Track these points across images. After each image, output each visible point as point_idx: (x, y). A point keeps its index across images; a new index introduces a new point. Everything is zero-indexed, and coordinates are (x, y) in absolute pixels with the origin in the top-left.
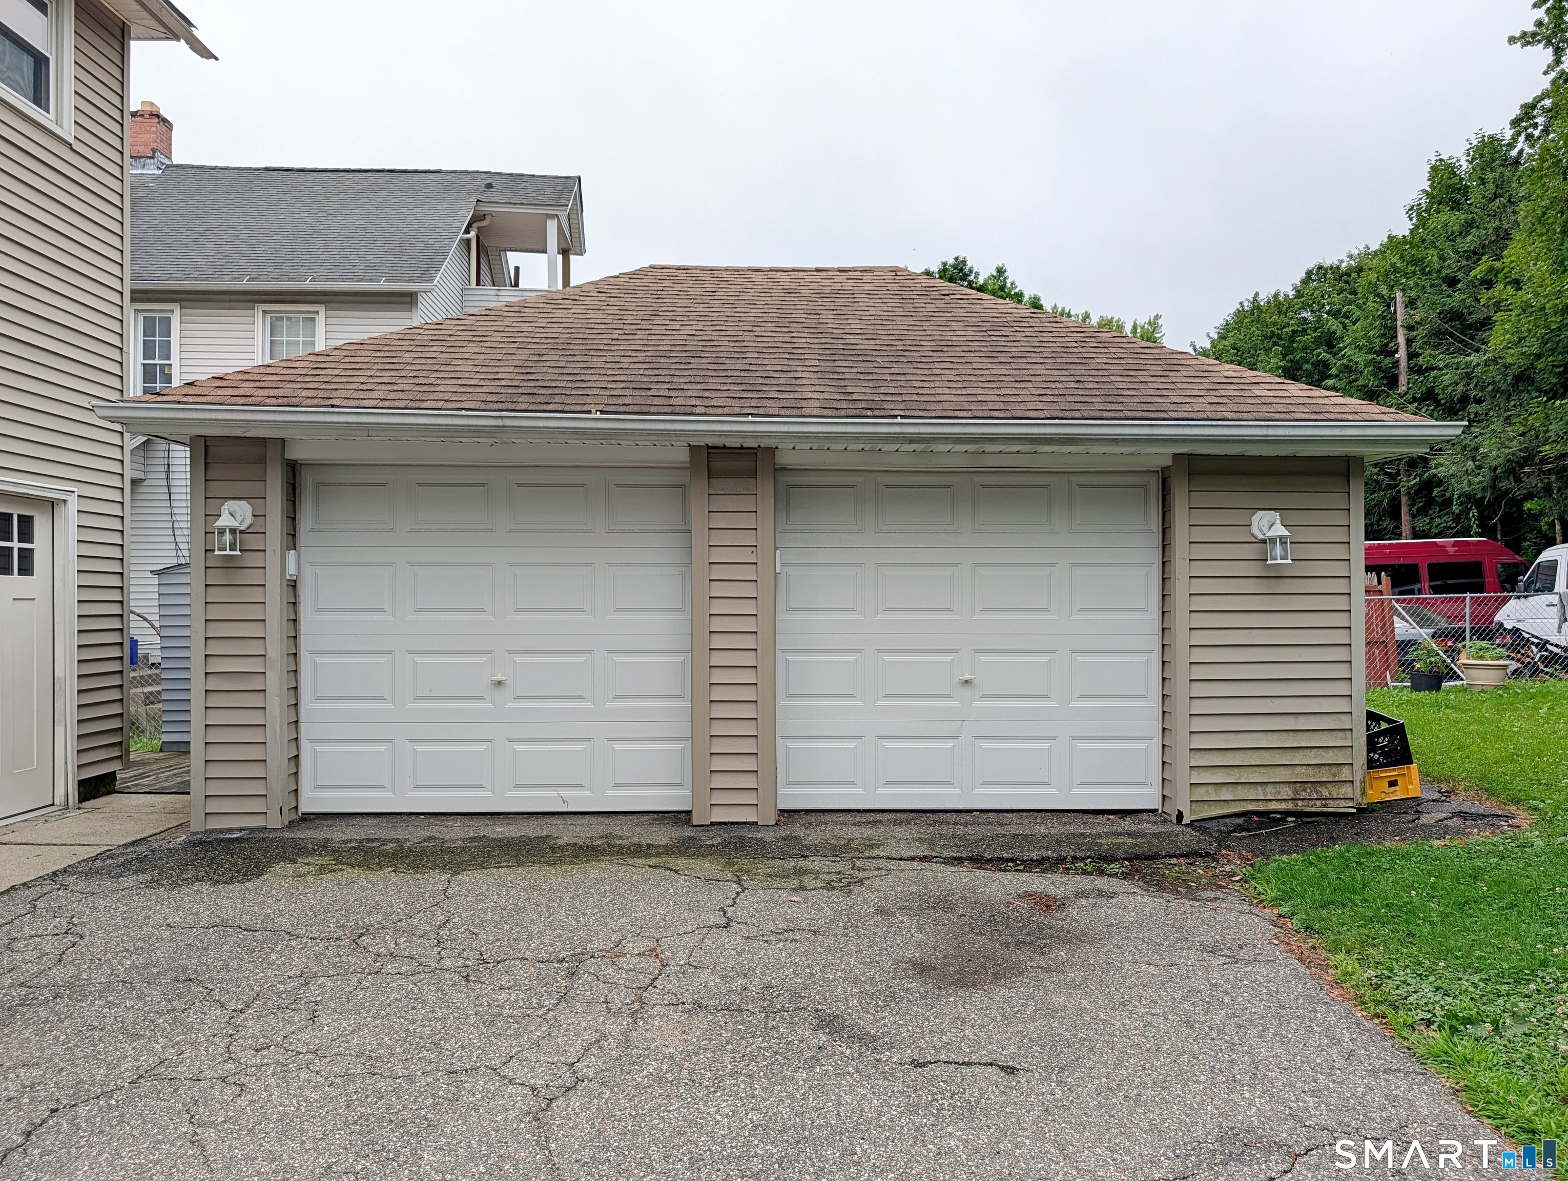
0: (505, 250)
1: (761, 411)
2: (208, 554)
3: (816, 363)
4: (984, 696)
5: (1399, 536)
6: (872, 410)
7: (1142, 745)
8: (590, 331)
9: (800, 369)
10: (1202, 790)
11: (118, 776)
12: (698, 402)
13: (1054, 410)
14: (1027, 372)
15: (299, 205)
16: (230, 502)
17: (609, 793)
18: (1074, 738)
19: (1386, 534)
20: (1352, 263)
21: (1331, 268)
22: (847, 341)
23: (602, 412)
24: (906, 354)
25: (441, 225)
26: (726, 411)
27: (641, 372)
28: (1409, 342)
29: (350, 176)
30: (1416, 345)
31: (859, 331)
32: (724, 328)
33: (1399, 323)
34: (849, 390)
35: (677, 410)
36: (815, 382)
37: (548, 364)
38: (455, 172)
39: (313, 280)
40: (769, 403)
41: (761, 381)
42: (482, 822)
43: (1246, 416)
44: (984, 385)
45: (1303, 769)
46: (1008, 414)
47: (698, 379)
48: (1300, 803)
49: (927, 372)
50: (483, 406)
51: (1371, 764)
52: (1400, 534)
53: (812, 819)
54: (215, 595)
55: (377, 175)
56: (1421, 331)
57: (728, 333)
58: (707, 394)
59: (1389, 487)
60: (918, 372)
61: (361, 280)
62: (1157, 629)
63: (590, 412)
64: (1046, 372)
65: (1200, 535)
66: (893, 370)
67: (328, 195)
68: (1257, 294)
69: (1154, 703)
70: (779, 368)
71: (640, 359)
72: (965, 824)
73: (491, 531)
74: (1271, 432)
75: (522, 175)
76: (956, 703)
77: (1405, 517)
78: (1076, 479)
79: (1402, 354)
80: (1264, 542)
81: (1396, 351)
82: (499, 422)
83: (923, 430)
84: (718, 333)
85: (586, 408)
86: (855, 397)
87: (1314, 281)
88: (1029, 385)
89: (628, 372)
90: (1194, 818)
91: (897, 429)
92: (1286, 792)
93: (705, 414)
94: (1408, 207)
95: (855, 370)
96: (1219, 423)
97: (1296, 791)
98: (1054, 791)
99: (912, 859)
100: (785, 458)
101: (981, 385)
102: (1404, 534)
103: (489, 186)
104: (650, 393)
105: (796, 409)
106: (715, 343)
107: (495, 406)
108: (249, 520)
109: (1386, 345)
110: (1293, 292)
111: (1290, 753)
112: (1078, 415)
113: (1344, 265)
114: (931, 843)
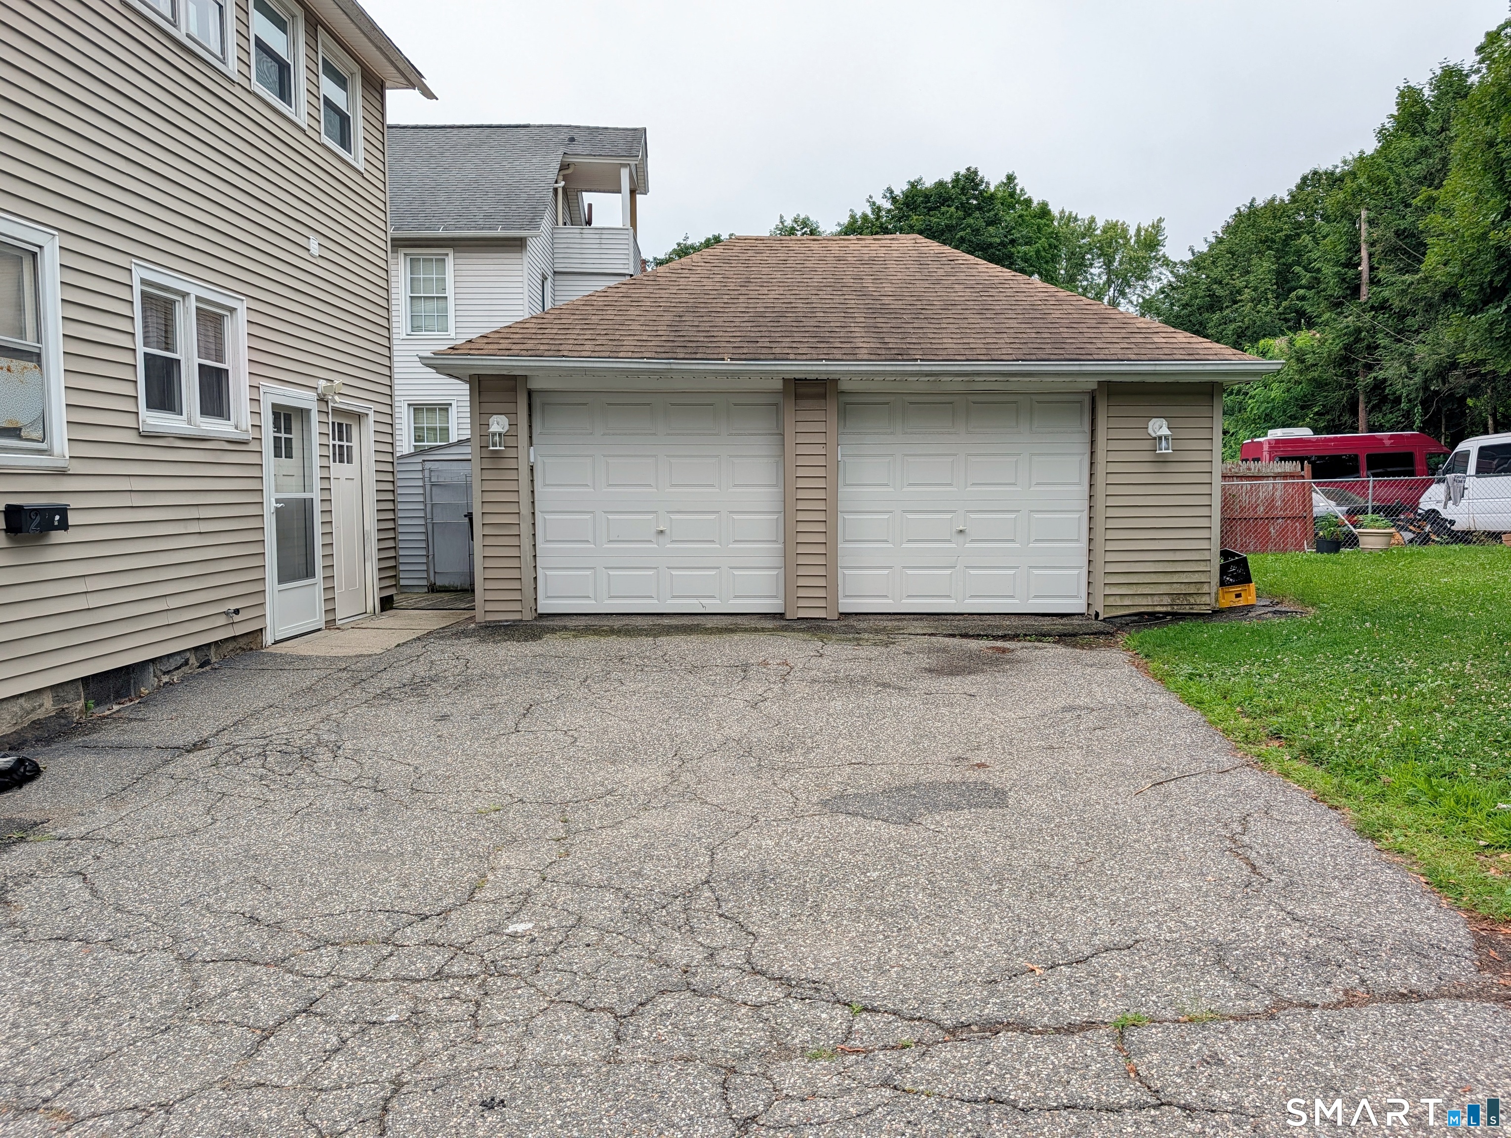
0: (582, 191)
1: (831, 357)
2: (483, 449)
3: (863, 320)
4: (972, 541)
5: (1356, 430)
6: (901, 355)
7: (1076, 572)
8: (707, 297)
9: (852, 325)
10: (1112, 599)
11: (395, 598)
12: (789, 351)
13: (1019, 354)
14: (1003, 325)
15: (419, 160)
16: (495, 416)
17: (731, 602)
18: (1031, 567)
19: (1345, 428)
20: (1346, 168)
21: (1326, 173)
22: (883, 302)
23: (732, 359)
24: (923, 311)
25: (537, 177)
26: (808, 357)
27: (749, 329)
28: (1370, 255)
29: (455, 131)
30: (1375, 260)
31: (891, 293)
32: (797, 292)
33: (1363, 238)
34: (887, 340)
35: (778, 356)
36: (864, 334)
37: (687, 323)
38: (541, 126)
39: (445, 229)
40: (835, 351)
41: (828, 334)
42: (654, 618)
43: (1143, 357)
44: (975, 336)
45: (1178, 586)
46: (990, 358)
47: (787, 334)
48: (1175, 607)
49: (937, 326)
50: (656, 356)
51: (1223, 584)
52: (1357, 429)
53: (861, 617)
54: (487, 475)
55: (478, 130)
56: (1379, 248)
57: (801, 297)
58: (794, 345)
59: (1349, 386)
60: (932, 326)
61: (482, 229)
62: (1087, 497)
63: (723, 359)
64: (1017, 325)
65: (1114, 434)
66: (915, 325)
67: (441, 150)
68: (1254, 200)
69: (1084, 544)
70: (839, 324)
71: (746, 319)
72: (959, 620)
73: (655, 434)
74: (1158, 368)
75: (598, 128)
76: (954, 545)
77: (1362, 414)
78: (1034, 397)
79: (1364, 267)
80: (1155, 439)
81: (1359, 264)
82: (668, 367)
83: (934, 368)
84: (794, 297)
85: (720, 356)
86: (891, 346)
87: (1309, 186)
88: (1005, 335)
89: (741, 329)
90: (1106, 616)
91: (917, 368)
92: (1167, 600)
93: (795, 360)
94: (1377, 130)
95: (889, 325)
96: (1126, 362)
97: (1173, 600)
98: (1017, 601)
99: (925, 635)
100: (844, 386)
101: (973, 336)
102: (1360, 429)
103: (572, 140)
104: (758, 345)
105: (852, 355)
106: (793, 305)
107: (664, 355)
108: (507, 428)
109: (1351, 258)
110: (1289, 197)
111: (1169, 576)
112: (1034, 357)
113: (1338, 170)
114: (937, 628)
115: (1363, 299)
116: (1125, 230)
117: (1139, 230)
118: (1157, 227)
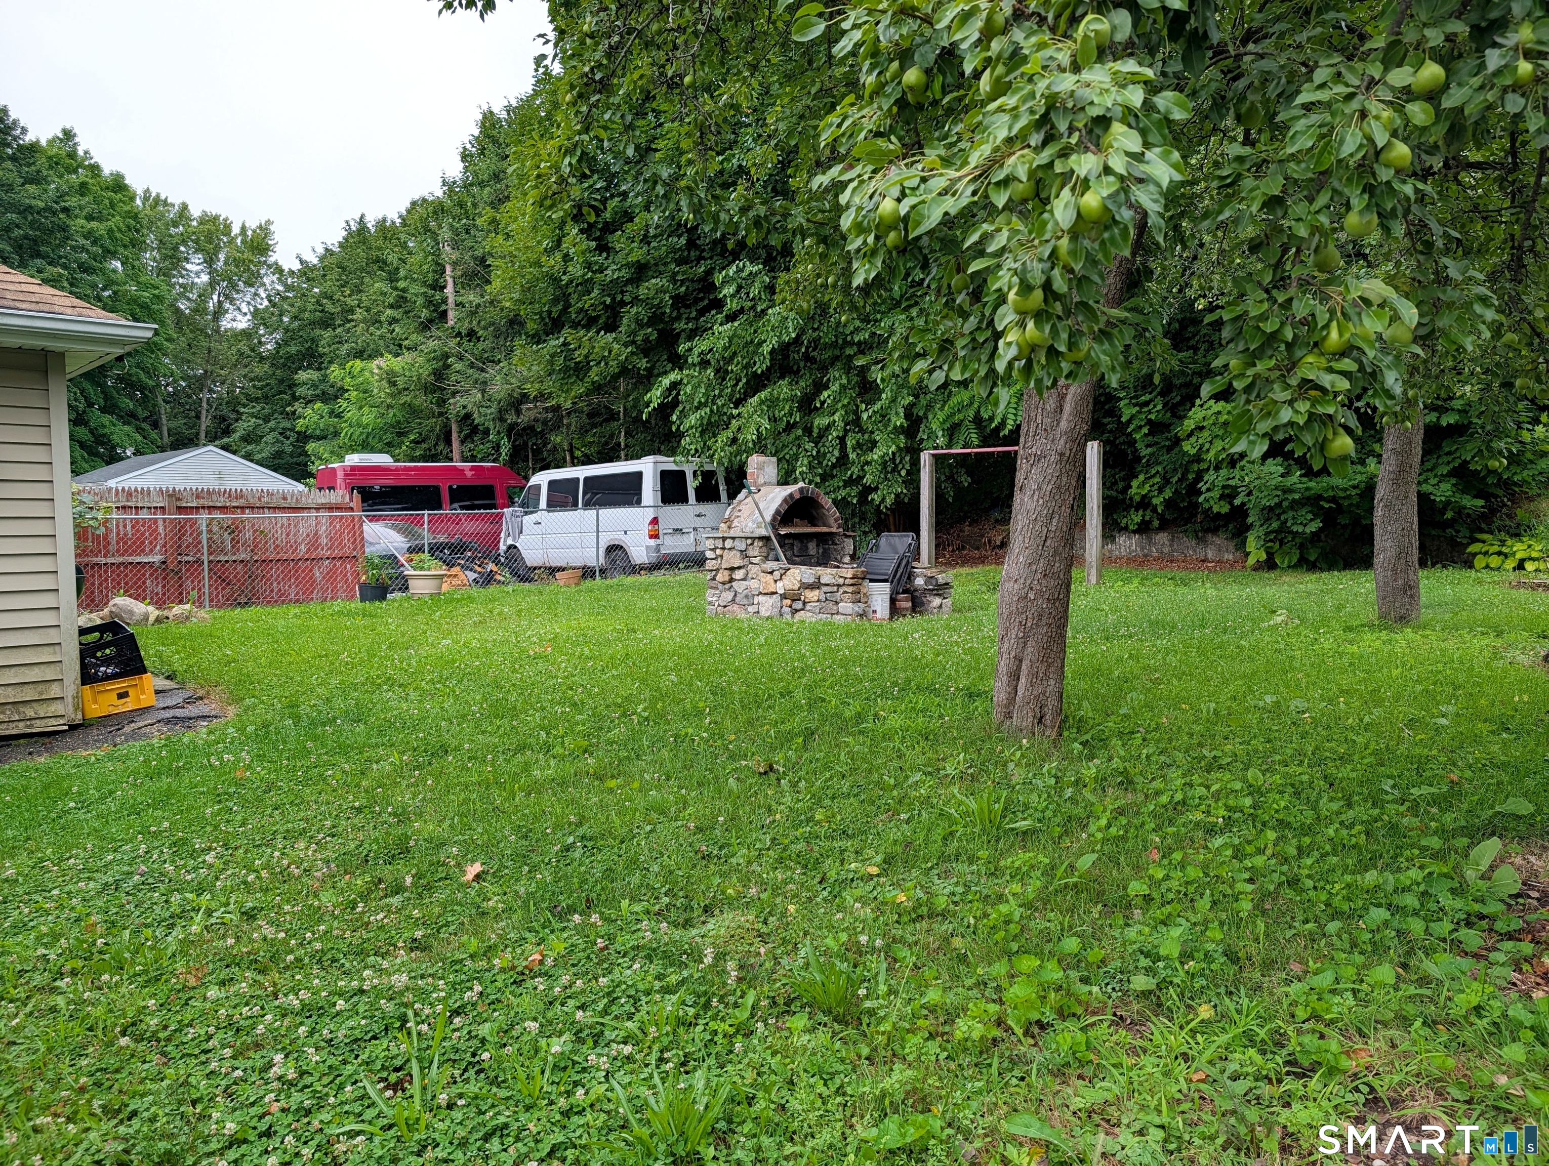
28: (454, 278)
30: (458, 283)
52: (452, 458)
59: (441, 414)
77: (455, 444)
79: (449, 290)
81: (445, 287)
102: (455, 458)
109: (436, 280)
115: (451, 323)
116: (228, 227)
117: (243, 229)
118: (265, 230)
